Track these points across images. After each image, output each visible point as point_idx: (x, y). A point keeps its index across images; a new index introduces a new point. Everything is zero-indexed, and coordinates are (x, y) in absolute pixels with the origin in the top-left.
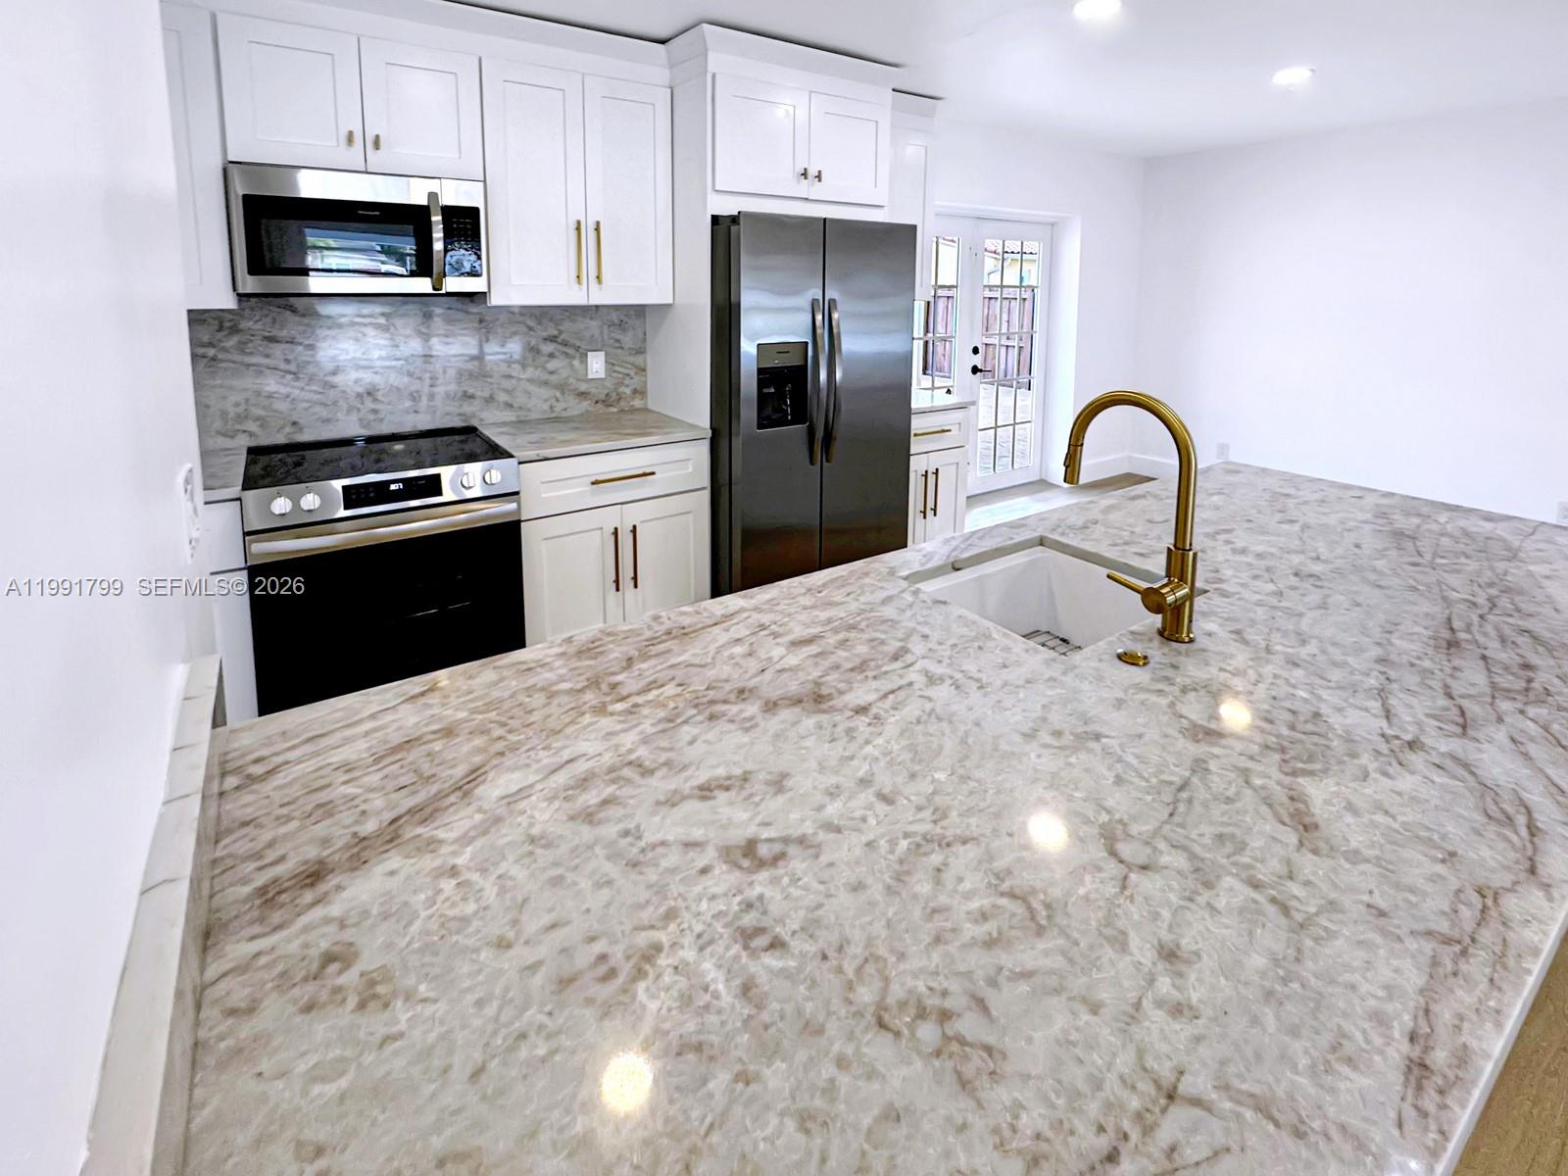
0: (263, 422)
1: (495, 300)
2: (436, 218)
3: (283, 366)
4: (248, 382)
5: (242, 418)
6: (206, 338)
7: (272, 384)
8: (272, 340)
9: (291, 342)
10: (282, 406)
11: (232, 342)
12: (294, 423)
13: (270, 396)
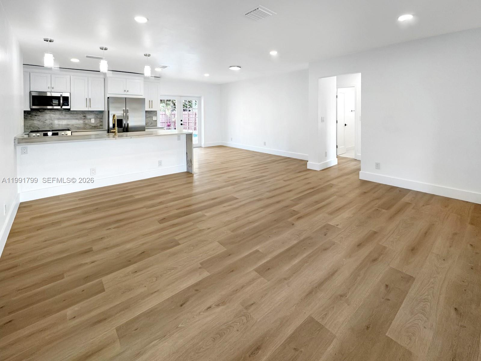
0: (33, 127)
1: (71, 110)
2: (61, 98)
3: (37, 119)
4: (32, 122)
5: (30, 127)
6: (26, 115)
7: (35, 122)
8: (36, 115)
9: (39, 116)
10: (36, 125)
11: (30, 116)
12: (38, 128)
13: (35, 124)
